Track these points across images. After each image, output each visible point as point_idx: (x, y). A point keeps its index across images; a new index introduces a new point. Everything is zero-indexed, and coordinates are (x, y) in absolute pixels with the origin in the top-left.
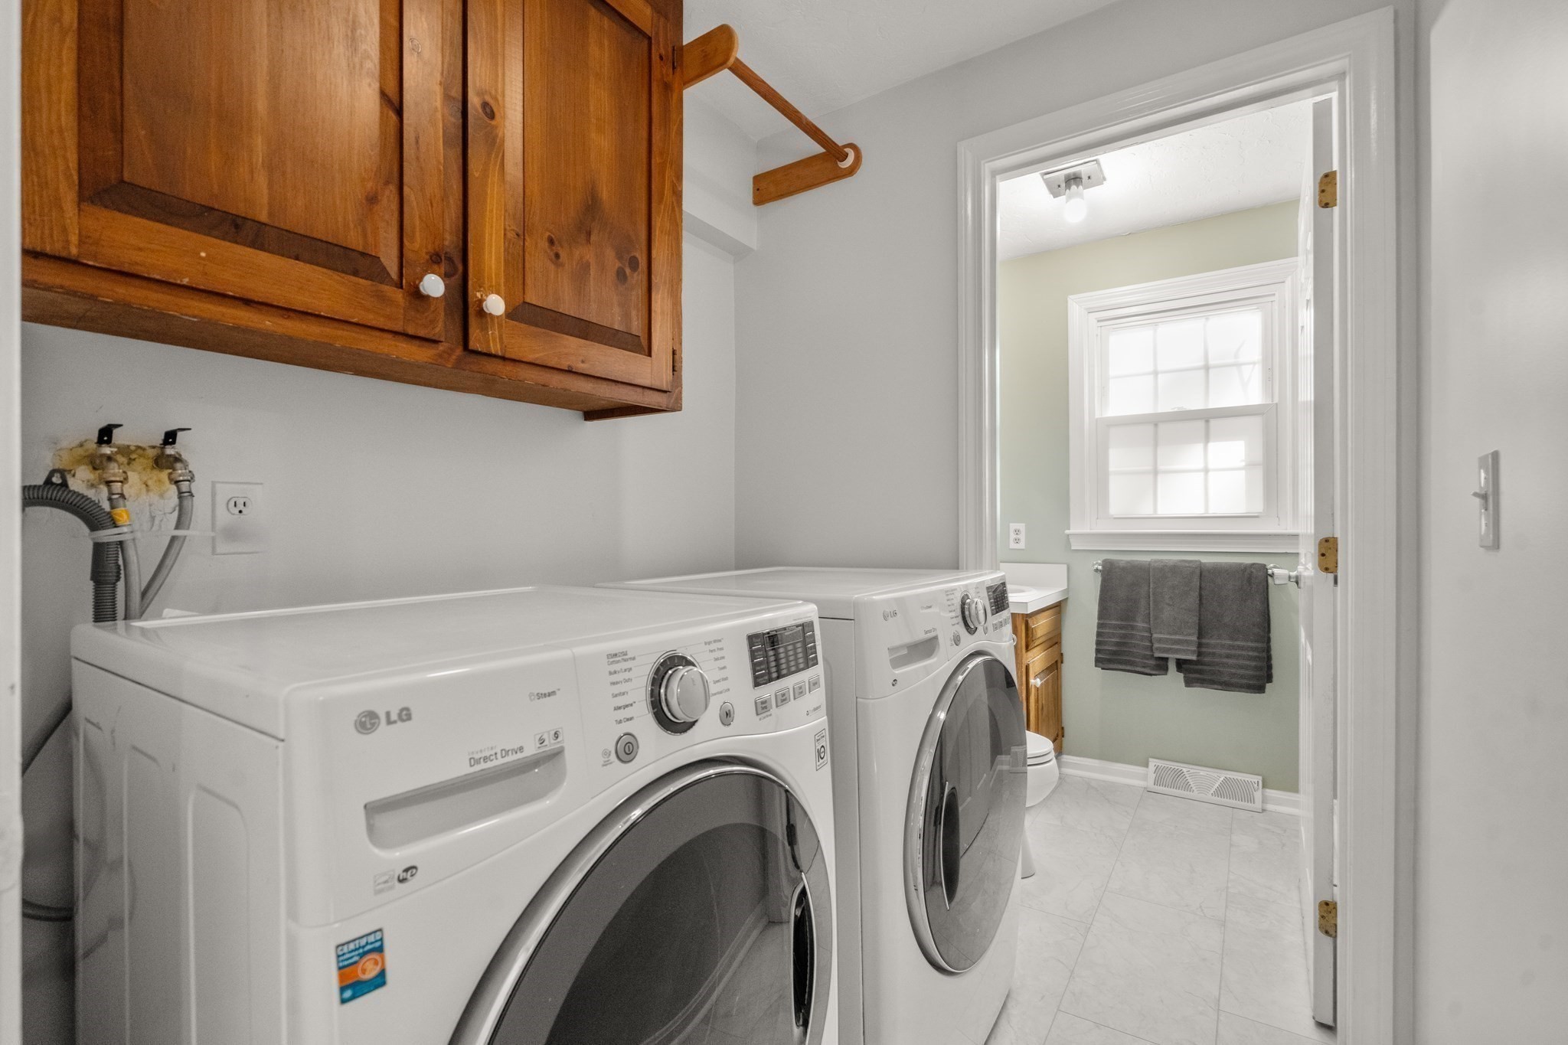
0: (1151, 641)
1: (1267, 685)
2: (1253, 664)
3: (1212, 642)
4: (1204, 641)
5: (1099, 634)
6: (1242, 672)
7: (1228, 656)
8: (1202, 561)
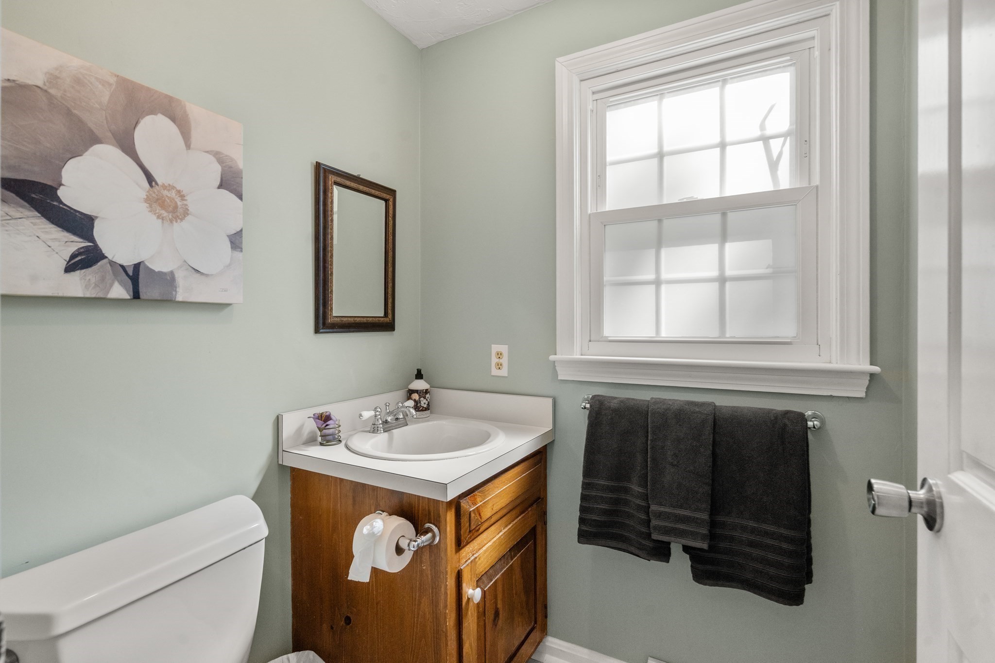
0: (648, 514)
1: (807, 587)
2: (787, 561)
3: (729, 520)
4: (721, 518)
5: (584, 498)
6: (772, 571)
7: (751, 544)
8: (717, 404)
